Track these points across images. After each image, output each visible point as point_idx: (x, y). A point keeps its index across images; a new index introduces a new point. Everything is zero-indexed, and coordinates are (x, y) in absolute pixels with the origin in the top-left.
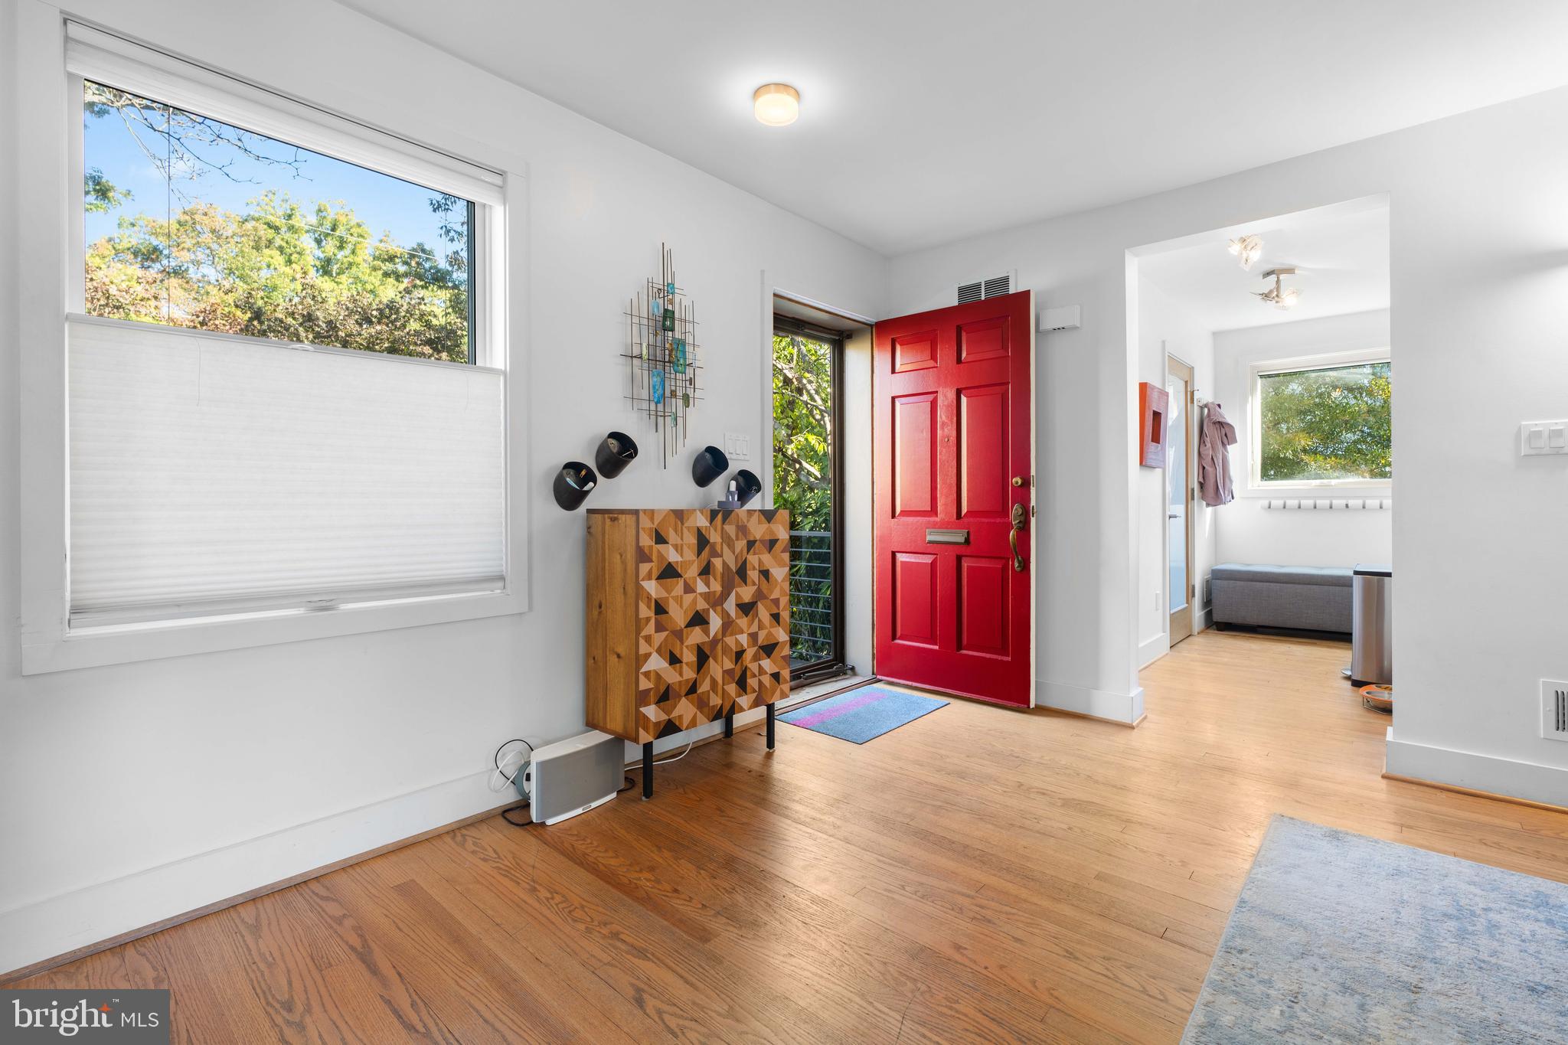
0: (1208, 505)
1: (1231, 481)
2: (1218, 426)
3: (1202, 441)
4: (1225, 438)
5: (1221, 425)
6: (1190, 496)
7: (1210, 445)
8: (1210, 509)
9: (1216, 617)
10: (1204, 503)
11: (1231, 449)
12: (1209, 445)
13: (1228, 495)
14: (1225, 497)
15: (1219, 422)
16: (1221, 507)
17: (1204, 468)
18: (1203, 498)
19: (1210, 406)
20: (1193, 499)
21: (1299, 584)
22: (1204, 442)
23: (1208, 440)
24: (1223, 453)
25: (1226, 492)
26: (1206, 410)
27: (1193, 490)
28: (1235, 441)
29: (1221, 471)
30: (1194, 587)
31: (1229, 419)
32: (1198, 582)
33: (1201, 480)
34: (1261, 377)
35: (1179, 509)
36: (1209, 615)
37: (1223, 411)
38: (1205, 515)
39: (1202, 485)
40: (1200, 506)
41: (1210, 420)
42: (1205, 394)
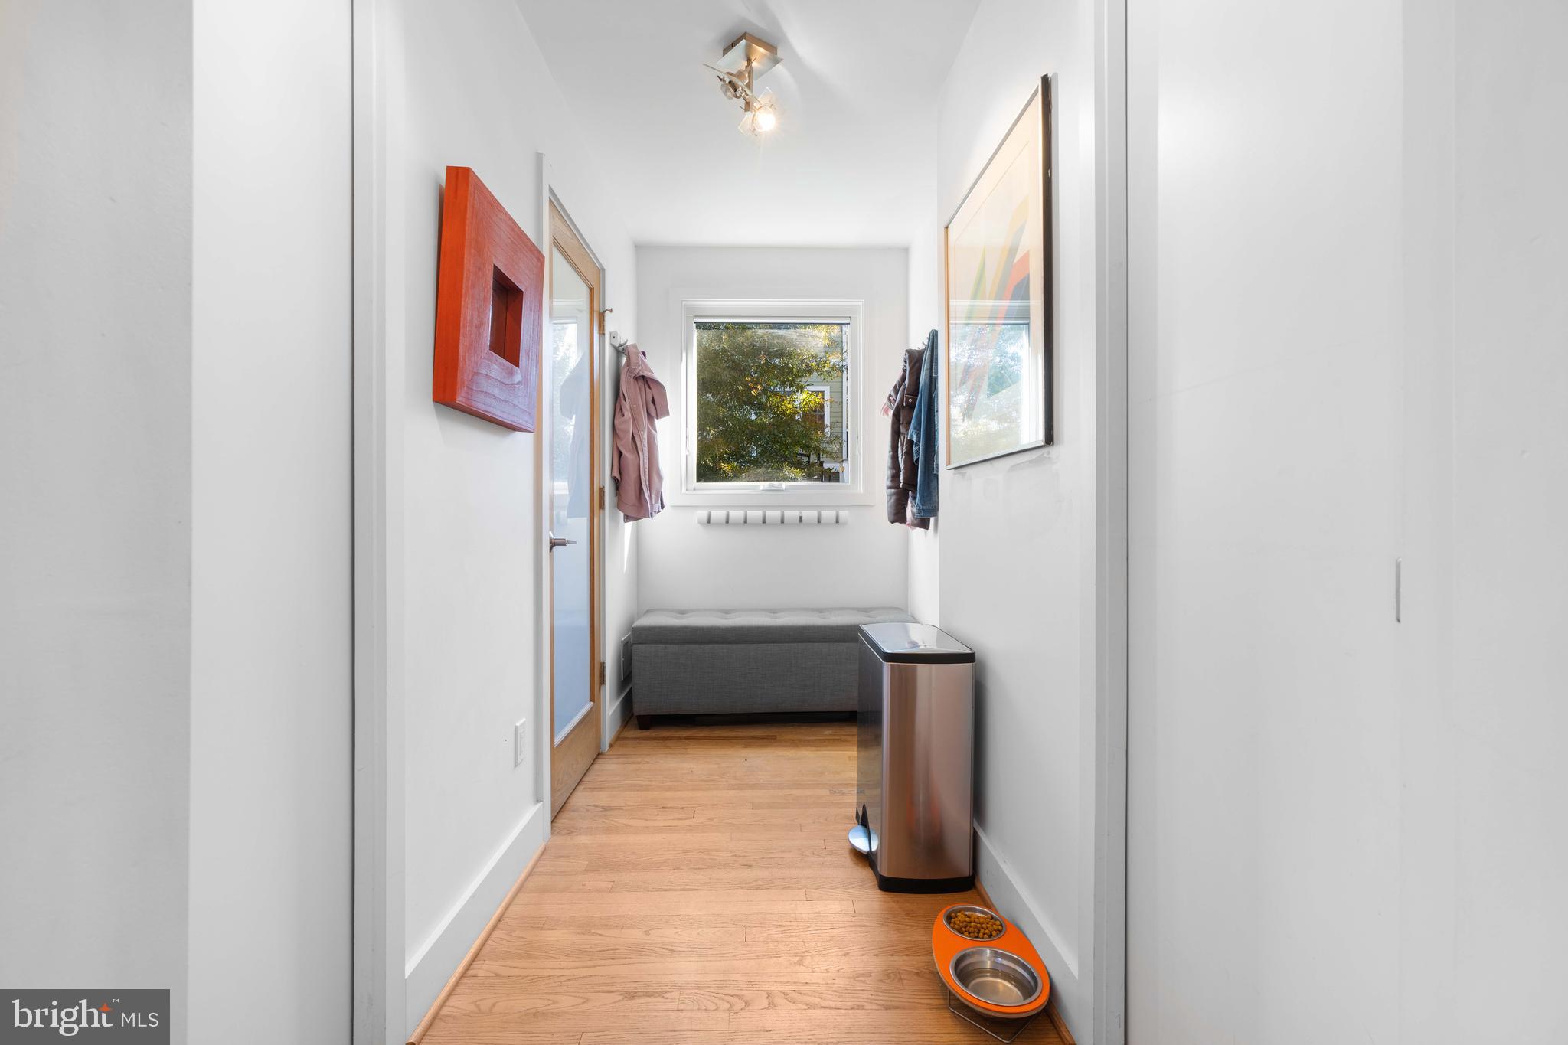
0: (627, 518)
1: (660, 478)
2: (641, 384)
3: (618, 409)
4: (652, 405)
5: (647, 382)
6: (596, 503)
7: (630, 415)
8: (629, 526)
9: (639, 709)
10: (622, 515)
11: (659, 423)
12: (628, 414)
13: (656, 502)
14: (652, 504)
15: (643, 377)
16: (645, 521)
17: (620, 454)
18: (619, 504)
19: (631, 350)
20: (602, 506)
21: (753, 642)
22: (621, 409)
23: (626, 406)
24: (648, 429)
25: (653, 496)
26: (624, 359)
27: (602, 491)
28: (666, 413)
29: (646, 461)
30: (603, 666)
31: (658, 375)
32: (610, 655)
33: (616, 474)
34: (700, 326)
35: (577, 528)
36: (627, 705)
37: (648, 361)
38: (623, 535)
39: (617, 483)
40: (614, 519)
41: (630, 371)
42: (622, 327)
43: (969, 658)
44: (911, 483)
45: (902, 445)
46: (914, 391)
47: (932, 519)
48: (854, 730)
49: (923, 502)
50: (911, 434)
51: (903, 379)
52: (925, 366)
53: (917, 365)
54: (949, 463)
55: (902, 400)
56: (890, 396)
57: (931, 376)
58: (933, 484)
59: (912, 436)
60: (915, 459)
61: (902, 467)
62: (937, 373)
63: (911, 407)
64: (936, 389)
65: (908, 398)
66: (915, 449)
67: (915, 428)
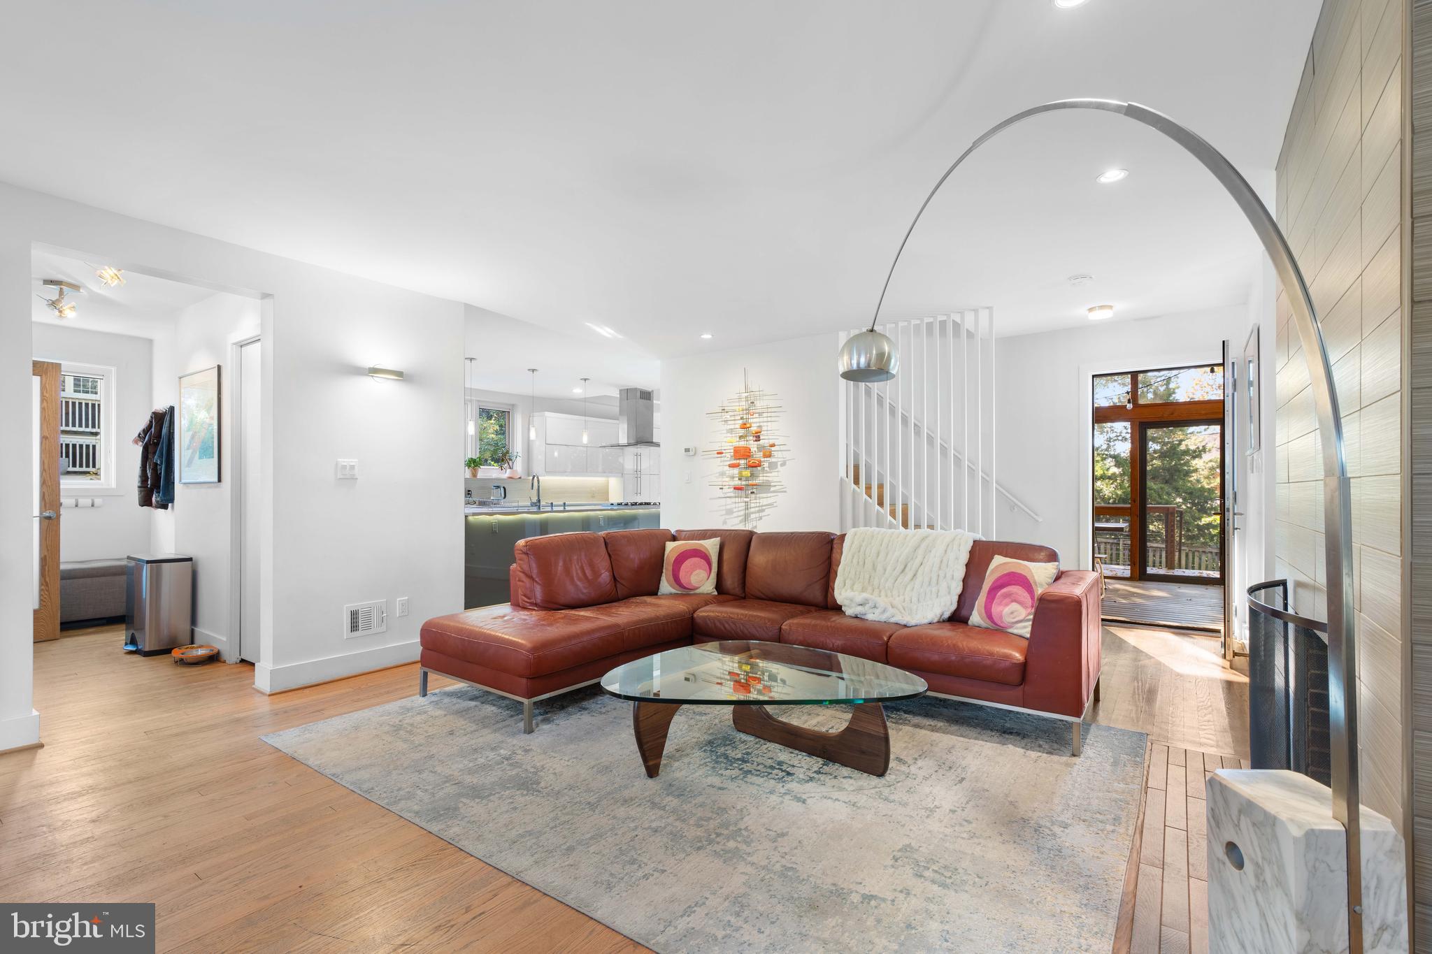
43: (190, 559)
44: (156, 485)
45: (150, 466)
46: (159, 435)
47: (170, 505)
48: (124, 626)
49: (164, 494)
50: (156, 459)
51: (150, 427)
52: (166, 425)
53: (160, 422)
54: (180, 481)
55: (149, 440)
56: (140, 434)
57: (170, 431)
58: (170, 487)
59: (157, 461)
60: (159, 472)
61: (149, 475)
62: (174, 430)
63: (157, 445)
64: (173, 438)
65: (154, 440)
66: (158, 467)
67: (159, 457)
